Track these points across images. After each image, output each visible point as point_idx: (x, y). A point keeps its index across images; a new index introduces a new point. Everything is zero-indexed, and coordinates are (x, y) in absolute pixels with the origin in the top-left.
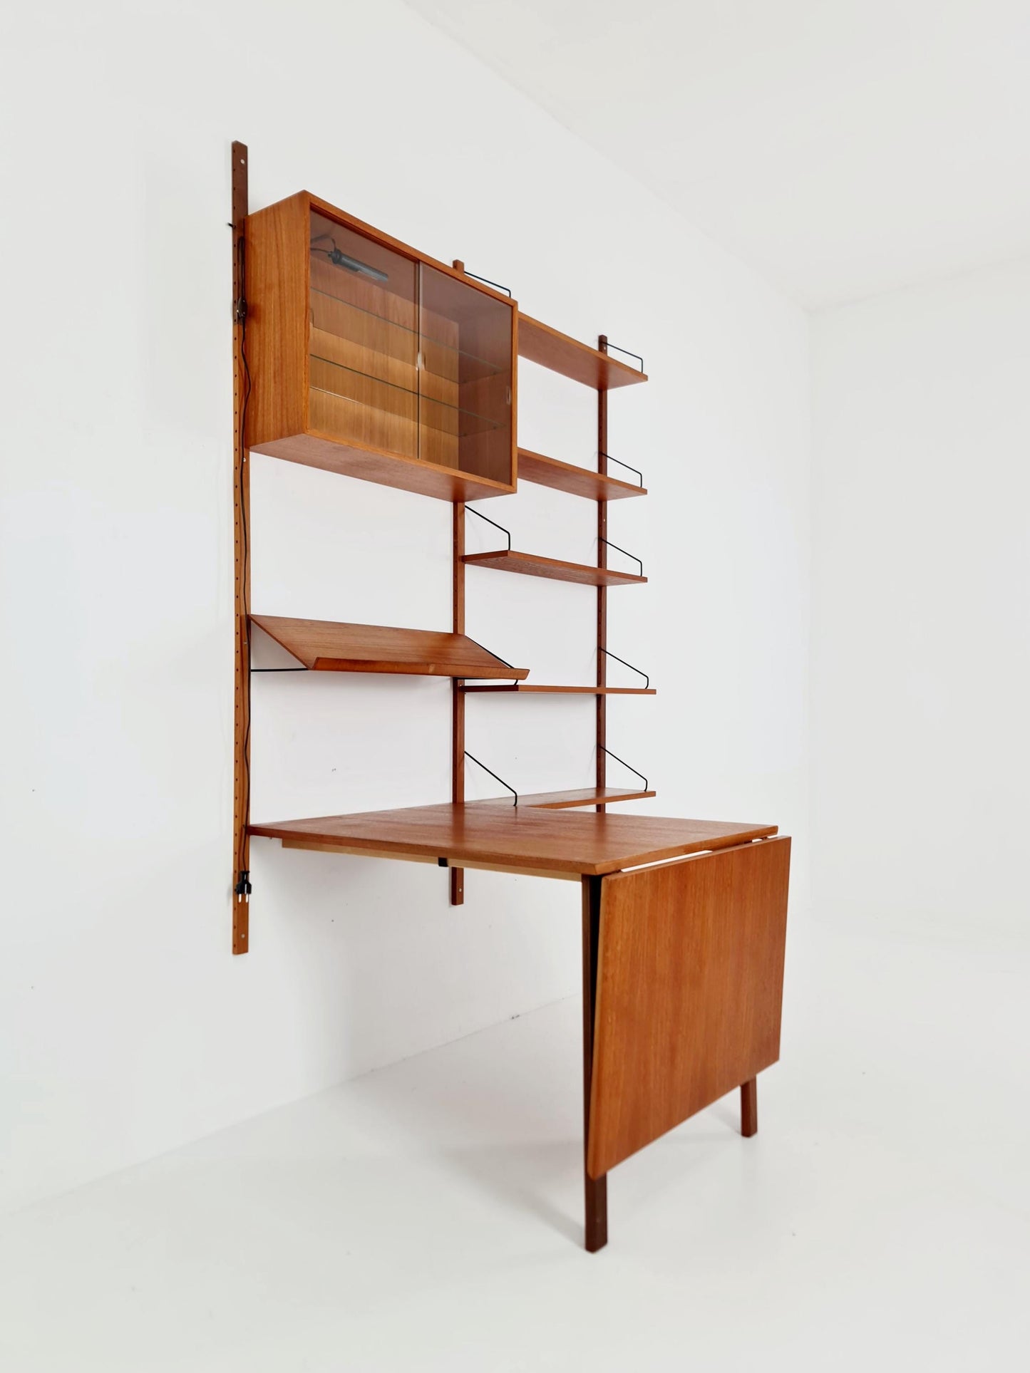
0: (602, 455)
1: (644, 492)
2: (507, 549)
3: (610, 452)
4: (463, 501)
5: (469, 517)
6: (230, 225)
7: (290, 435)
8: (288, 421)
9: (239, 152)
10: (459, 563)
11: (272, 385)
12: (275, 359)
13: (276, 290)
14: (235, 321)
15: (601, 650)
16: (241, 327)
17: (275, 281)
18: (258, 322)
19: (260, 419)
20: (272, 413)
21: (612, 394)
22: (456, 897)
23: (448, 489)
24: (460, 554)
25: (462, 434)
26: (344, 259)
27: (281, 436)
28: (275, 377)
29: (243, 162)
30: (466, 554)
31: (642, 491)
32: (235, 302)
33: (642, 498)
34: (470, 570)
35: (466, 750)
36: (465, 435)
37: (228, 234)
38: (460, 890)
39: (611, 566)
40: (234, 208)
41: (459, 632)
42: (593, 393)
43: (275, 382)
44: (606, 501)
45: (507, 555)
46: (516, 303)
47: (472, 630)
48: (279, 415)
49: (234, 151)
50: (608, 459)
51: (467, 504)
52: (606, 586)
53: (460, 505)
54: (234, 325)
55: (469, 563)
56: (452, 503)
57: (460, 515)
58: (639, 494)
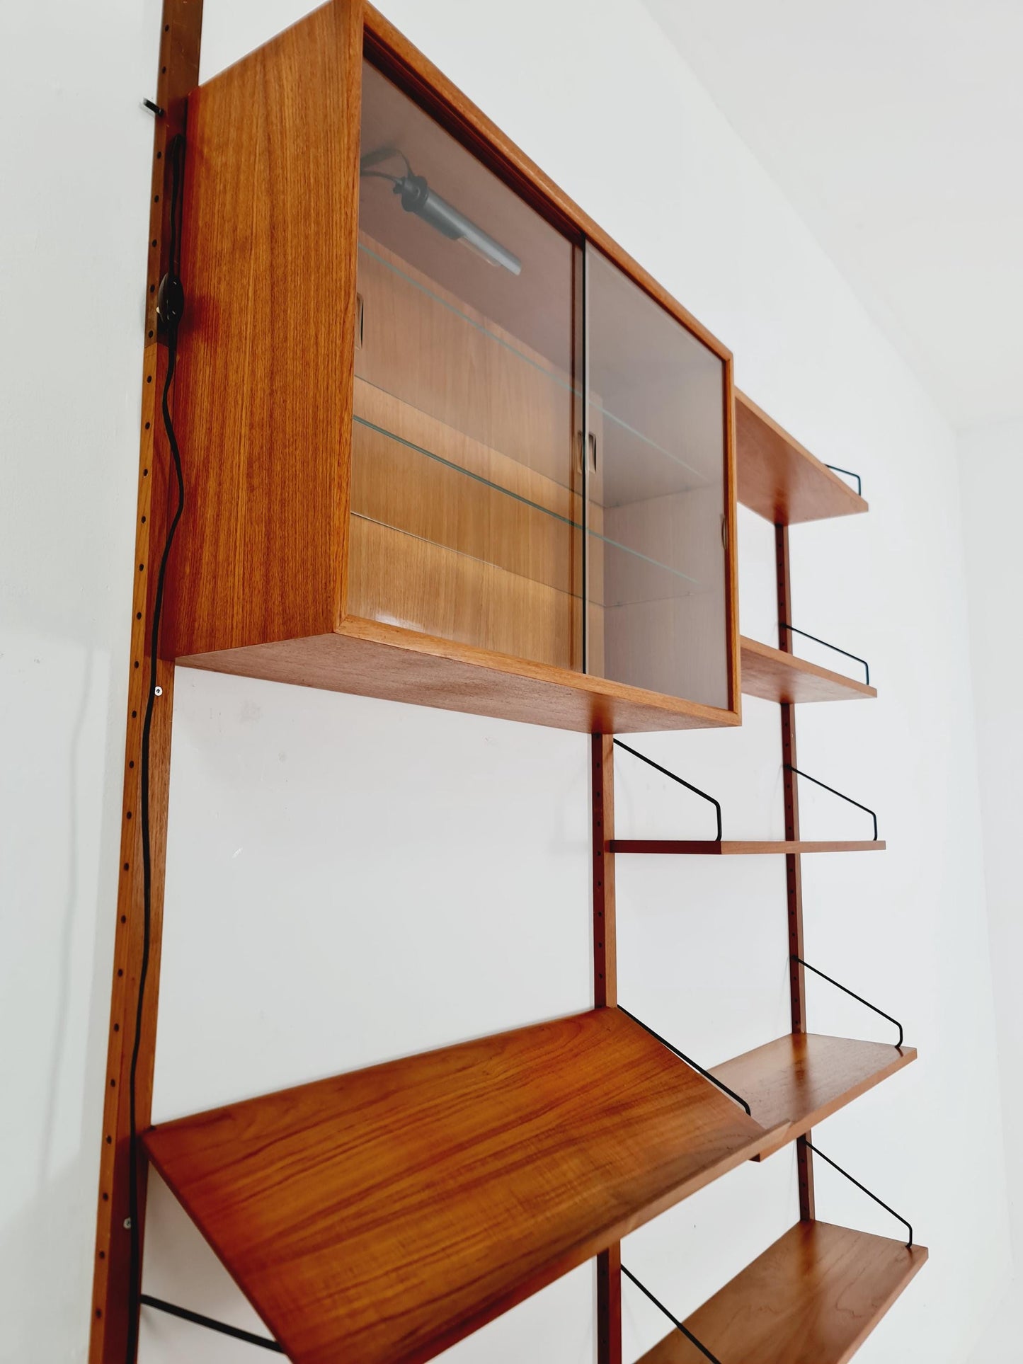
0: (784, 627)
1: (873, 693)
2: (715, 837)
3: (796, 621)
4: (611, 732)
5: (620, 761)
6: (149, 104)
7: (289, 635)
8: (283, 595)
10: (607, 855)
11: (243, 494)
12: (252, 426)
13: (261, 252)
14: (149, 335)
15: (796, 961)
16: (166, 351)
17: (260, 224)
18: (212, 339)
19: (205, 588)
20: (239, 571)
23: (581, 713)
24: (607, 837)
26: (431, 202)
27: (265, 637)
28: (250, 476)
30: (616, 839)
31: (867, 690)
32: (151, 289)
33: (869, 701)
34: (623, 863)
35: (623, 1262)
37: (144, 131)
40: (163, 70)
41: (609, 1003)
42: (769, 528)
43: (251, 488)
44: (793, 703)
46: (730, 354)
47: (627, 997)
48: (258, 576)
50: (795, 634)
51: (616, 736)
53: (606, 738)
54: (147, 344)
55: (628, 854)
56: (590, 735)
57: (607, 758)
58: (864, 697)
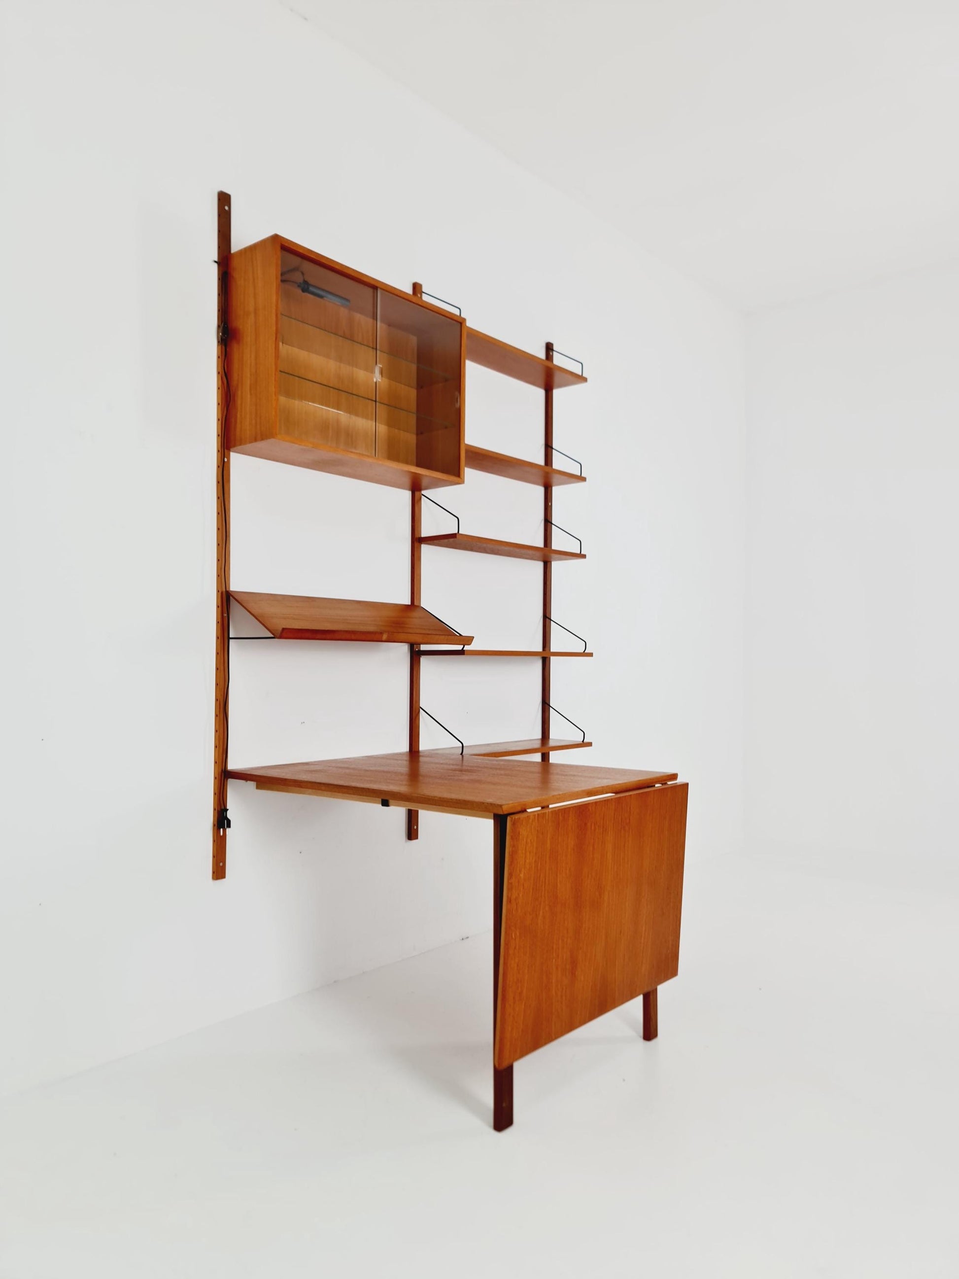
0: (548, 447)
1: (584, 479)
2: (456, 532)
4: (420, 490)
5: (425, 503)
6: (215, 262)
7: (262, 439)
8: (260, 427)
9: (224, 200)
10: (416, 544)
11: (249, 396)
12: (251, 375)
13: (252, 316)
14: (218, 342)
15: (546, 619)
16: (224, 347)
17: (251, 309)
18: (238, 343)
19: (238, 426)
20: (248, 421)
21: (557, 393)
22: (412, 833)
23: (407, 481)
24: (417, 536)
25: (419, 432)
26: (311, 289)
27: (256, 440)
28: (250, 390)
29: (227, 208)
30: (422, 536)
31: (581, 479)
32: (219, 326)
33: (581, 484)
34: (426, 550)
35: (421, 706)
36: (422, 433)
37: (214, 270)
38: (415, 827)
39: (555, 546)
40: (219, 247)
41: (416, 603)
43: (251, 394)
44: (551, 487)
45: (456, 537)
46: (464, 320)
47: (426, 602)
48: (254, 422)
49: (219, 199)
50: (553, 450)
51: (423, 492)
52: (551, 562)
53: (417, 494)
54: (218, 345)
55: (424, 544)
56: (410, 492)
57: (417, 502)
58: (579, 482)
